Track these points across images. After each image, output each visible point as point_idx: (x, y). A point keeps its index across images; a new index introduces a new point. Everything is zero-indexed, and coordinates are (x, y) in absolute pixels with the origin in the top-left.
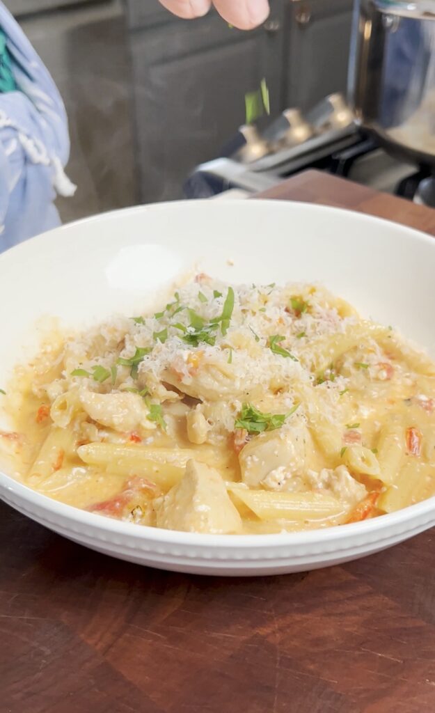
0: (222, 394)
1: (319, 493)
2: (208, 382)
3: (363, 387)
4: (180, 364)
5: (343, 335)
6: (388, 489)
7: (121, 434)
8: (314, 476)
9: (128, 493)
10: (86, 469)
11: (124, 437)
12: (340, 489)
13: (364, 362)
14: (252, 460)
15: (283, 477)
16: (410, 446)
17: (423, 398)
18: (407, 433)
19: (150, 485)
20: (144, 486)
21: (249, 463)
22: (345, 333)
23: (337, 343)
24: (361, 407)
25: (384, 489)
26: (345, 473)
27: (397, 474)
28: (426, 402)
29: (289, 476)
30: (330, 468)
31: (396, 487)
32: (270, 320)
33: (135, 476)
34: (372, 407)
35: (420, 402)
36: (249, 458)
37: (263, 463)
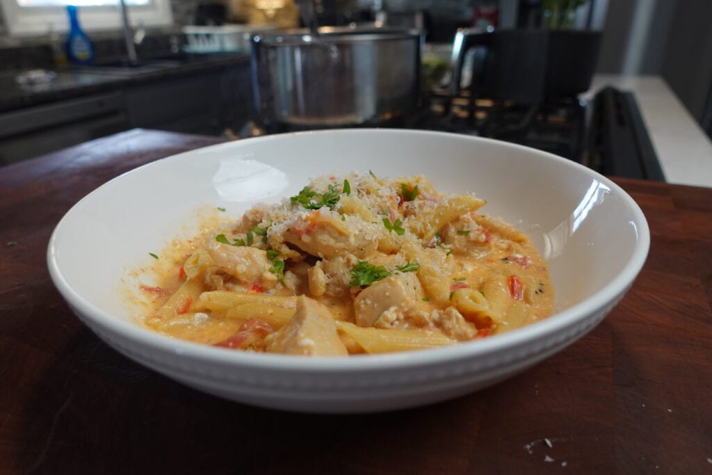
0: (338, 249)
1: (430, 330)
2: (325, 239)
3: (466, 249)
4: (299, 222)
5: (446, 207)
6: (497, 326)
7: (244, 284)
8: (425, 316)
9: (243, 334)
10: (209, 316)
11: (247, 287)
12: (451, 326)
13: (465, 229)
14: (365, 304)
15: (395, 318)
16: (513, 292)
17: (519, 256)
18: (508, 281)
19: (265, 326)
20: (258, 327)
21: (362, 306)
22: (447, 205)
23: (441, 214)
24: (465, 264)
25: (495, 326)
26: (455, 312)
27: (505, 314)
28: (521, 259)
29: (402, 317)
30: (440, 309)
31: (506, 323)
32: (381, 197)
33: (251, 319)
34: (475, 265)
35: (515, 259)
36: (363, 301)
37: (376, 305)
